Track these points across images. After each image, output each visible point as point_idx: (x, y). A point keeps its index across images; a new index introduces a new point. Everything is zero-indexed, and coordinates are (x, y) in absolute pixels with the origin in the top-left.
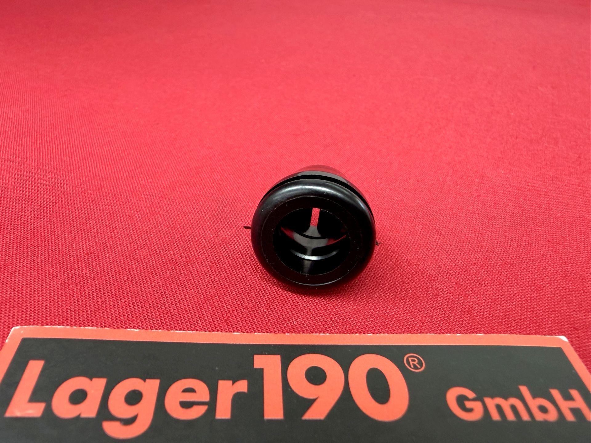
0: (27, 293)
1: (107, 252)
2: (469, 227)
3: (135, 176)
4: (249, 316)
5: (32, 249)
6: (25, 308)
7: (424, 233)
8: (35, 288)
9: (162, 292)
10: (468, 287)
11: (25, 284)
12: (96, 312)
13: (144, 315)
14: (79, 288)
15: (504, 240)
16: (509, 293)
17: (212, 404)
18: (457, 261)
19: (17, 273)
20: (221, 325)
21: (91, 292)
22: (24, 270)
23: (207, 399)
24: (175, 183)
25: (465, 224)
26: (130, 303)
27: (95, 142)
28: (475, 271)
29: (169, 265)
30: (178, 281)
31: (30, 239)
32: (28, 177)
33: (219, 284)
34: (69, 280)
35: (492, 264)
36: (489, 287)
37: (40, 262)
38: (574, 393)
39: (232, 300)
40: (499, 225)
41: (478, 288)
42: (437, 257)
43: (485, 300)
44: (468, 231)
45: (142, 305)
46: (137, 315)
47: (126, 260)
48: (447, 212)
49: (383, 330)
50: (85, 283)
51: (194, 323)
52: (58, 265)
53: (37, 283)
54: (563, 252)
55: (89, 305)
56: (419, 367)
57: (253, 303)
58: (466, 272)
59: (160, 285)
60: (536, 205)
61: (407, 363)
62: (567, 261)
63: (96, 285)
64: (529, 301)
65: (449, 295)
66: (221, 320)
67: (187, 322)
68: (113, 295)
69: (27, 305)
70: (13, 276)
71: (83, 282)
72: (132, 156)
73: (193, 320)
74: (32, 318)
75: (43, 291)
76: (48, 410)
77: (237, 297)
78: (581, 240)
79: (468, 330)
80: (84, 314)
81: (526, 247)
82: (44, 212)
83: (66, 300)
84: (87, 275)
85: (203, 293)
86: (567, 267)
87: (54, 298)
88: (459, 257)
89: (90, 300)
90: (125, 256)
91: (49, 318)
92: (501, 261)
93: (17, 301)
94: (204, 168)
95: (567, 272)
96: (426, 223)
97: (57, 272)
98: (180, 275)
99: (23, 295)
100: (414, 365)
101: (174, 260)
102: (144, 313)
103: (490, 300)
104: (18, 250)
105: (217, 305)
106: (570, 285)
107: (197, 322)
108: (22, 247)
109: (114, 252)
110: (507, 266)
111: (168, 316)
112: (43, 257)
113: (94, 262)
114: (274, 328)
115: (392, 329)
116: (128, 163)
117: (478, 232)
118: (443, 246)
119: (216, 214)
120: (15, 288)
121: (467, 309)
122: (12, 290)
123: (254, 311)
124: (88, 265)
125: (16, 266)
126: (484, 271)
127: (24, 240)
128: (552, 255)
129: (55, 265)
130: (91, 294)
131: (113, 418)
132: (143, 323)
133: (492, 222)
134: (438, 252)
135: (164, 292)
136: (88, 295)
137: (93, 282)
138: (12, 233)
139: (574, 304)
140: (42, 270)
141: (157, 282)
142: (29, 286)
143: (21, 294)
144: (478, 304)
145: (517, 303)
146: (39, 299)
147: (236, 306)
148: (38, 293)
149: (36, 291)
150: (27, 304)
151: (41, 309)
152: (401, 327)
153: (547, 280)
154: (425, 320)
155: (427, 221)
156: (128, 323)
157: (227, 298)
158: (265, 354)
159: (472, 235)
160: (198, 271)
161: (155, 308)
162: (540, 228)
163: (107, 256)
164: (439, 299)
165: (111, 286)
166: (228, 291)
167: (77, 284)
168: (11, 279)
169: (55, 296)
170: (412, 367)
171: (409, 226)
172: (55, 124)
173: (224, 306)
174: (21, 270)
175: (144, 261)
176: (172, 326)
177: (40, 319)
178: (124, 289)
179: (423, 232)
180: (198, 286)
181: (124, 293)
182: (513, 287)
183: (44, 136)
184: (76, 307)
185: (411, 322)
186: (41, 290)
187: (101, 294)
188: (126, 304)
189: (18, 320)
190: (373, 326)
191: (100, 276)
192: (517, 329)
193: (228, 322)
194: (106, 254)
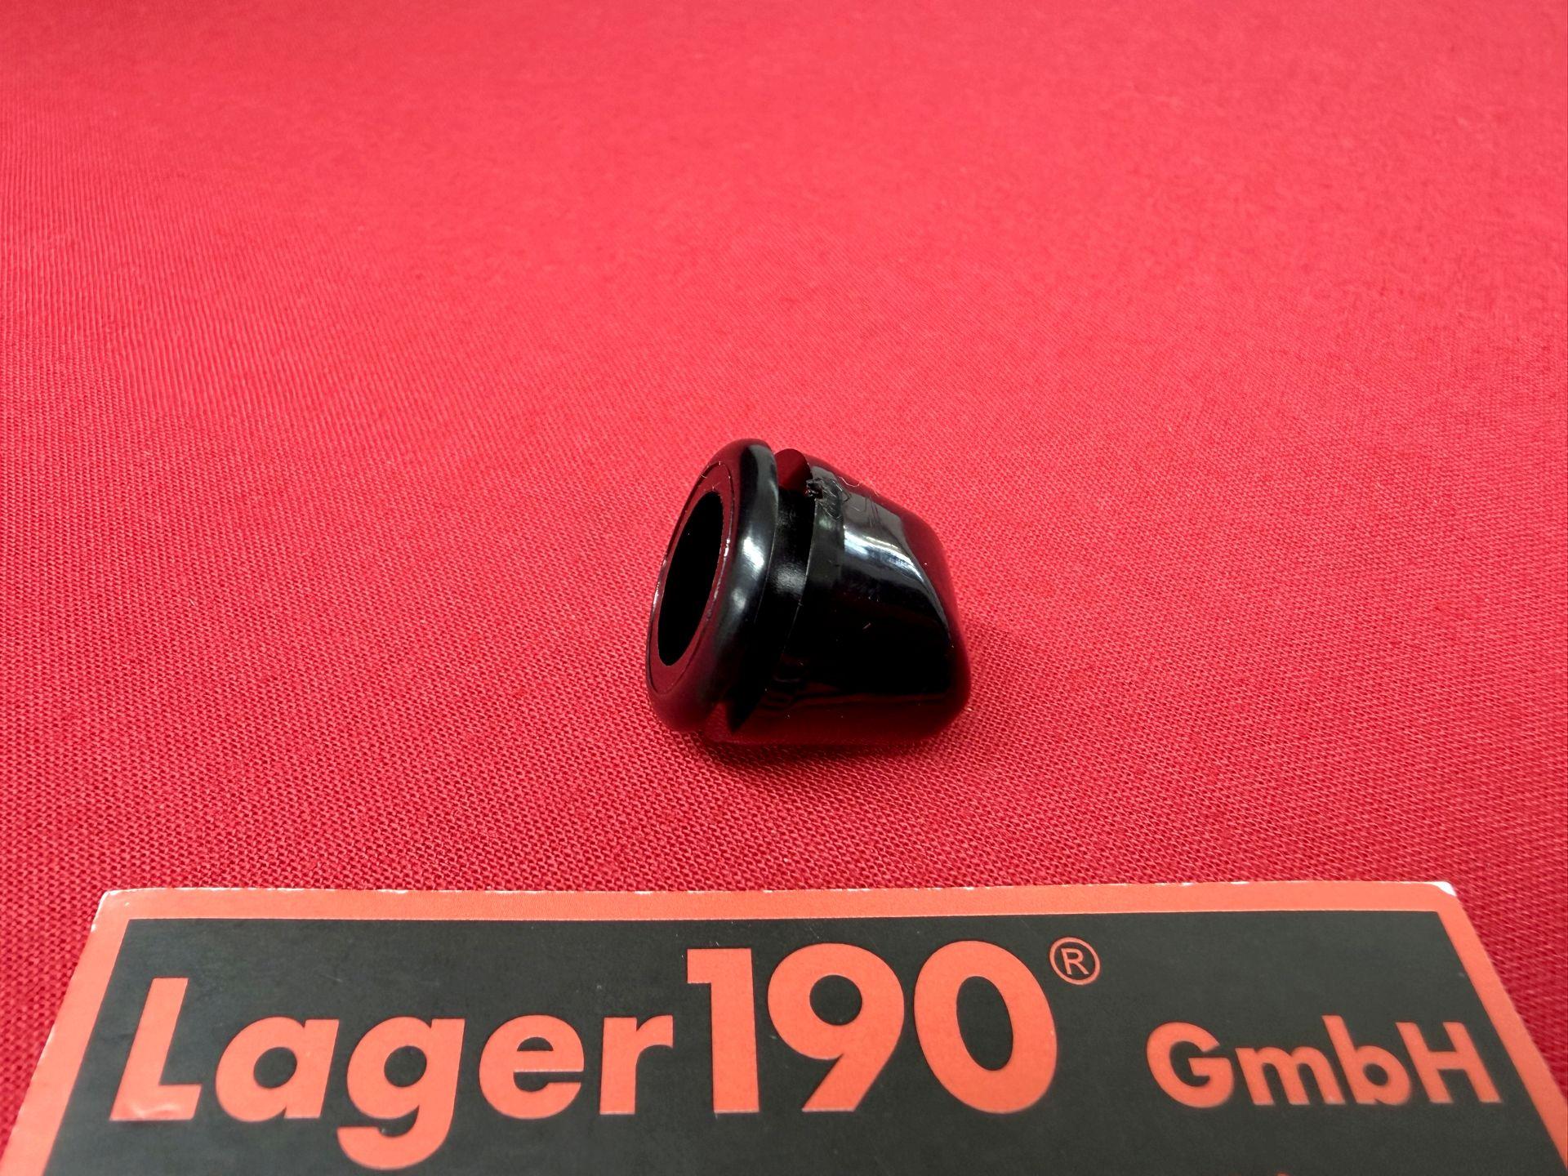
0: (127, 794)
1: (314, 673)
2: (1234, 574)
3: (370, 447)
4: (672, 841)
5: (125, 669)
6: (127, 834)
7: (1117, 595)
8: (146, 780)
9: (458, 782)
10: (1221, 748)
11: (119, 769)
12: (299, 840)
13: (416, 845)
14: (253, 776)
15: (1323, 608)
16: (1322, 760)
17: (591, 1079)
18: (1198, 674)
19: (97, 739)
20: (605, 869)
21: (283, 786)
22: (112, 730)
23: (578, 1066)
24: (473, 464)
25: (1224, 564)
26: (380, 815)
27: (258, 338)
28: (1240, 701)
29: (472, 705)
30: (496, 749)
31: (117, 640)
32: (95, 459)
33: (598, 754)
34: (226, 754)
35: (1287, 681)
36: (1273, 746)
37: (150, 706)
38: (1457, 1031)
39: (630, 798)
40: (1313, 564)
41: (1246, 747)
42: (1146, 664)
43: (1261, 783)
44: (1230, 586)
45: (411, 818)
46: (400, 847)
47: (363, 695)
48: (1180, 529)
49: (1001, 873)
50: (265, 762)
51: (541, 863)
52: (196, 712)
53: (148, 766)
54: (1472, 639)
55: (280, 823)
56: (1086, 972)
57: (683, 805)
58: (1218, 705)
59: (451, 762)
60: (1416, 502)
61: (1057, 964)
62: (1478, 665)
63: (295, 768)
64: (1371, 783)
65: (1170, 770)
66: (606, 855)
67: (522, 862)
68: (337, 792)
69: (131, 827)
70: (88, 747)
71: (260, 759)
72: (357, 380)
73: (538, 856)
74: (148, 861)
75: (166, 788)
76: (209, 1099)
77: (642, 790)
78: (1522, 602)
79: (1211, 866)
80: (270, 848)
81: (1378, 629)
82: (145, 561)
83: (225, 811)
84: (269, 741)
85: (558, 781)
86: (1479, 682)
87: (195, 804)
88: (1203, 662)
89: (283, 809)
90: (360, 684)
91: (187, 861)
92: (1310, 671)
93: (105, 815)
94: (547, 415)
95: (1475, 699)
96: (1124, 563)
97: (195, 732)
98: (500, 732)
99: (117, 799)
100: (1073, 966)
101: (484, 692)
102: (416, 841)
103: (1273, 784)
104: (93, 672)
105: (594, 813)
106: (1479, 734)
107: (546, 863)
108: (102, 665)
109: (331, 671)
110: (1323, 684)
111: (477, 847)
112: (157, 693)
113: (285, 702)
114: (736, 874)
115: (1024, 869)
116: (349, 405)
117: (1256, 588)
118: (1165, 630)
119: (583, 554)
120: (96, 780)
121: (1214, 809)
122: (91, 788)
123: (686, 828)
124: (269, 710)
125: (93, 720)
126: (1264, 702)
127: (104, 643)
128: (1442, 650)
129: (187, 714)
130: (285, 793)
131: (363, 1121)
132: (415, 869)
133: (1297, 555)
134: (1151, 650)
135: (461, 782)
136: (276, 795)
137: (286, 758)
138: (72, 625)
139: (1484, 788)
140: (158, 728)
141: (443, 755)
142: (130, 775)
143: (113, 796)
144: (1242, 794)
145: (1340, 788)
146: (158, 808)
147: (641, 816)
148: (155, 793)
149: (150, 786)
150: (132, 824)
151: (165, 835)
152: (1047, 863)
153: (1421, 721)
154: (1108, 842)
155: (1127, 557)
156: (379, 870)
157: (619, 793)
158: (715, 947)
159: (1241, 596)
160: (545, 719)
161: (443, 826)
162: (1420, 571)
163: (316, 684)
164: (1145, 783)
165: (331, 768)
166: (621, 775)
167: (247, 765)
168: (85, 757)
169: (196, 801)
170: (1070, 972)
171: (1080, 574)
172: (147, 287)
173: (611, 817)
174: (107, 731)
175: (408, 696)
176: (486, 873)
177: (168, 864)
178: (365, 774)
179: (1113, 592)
180: (547, 763)
181: (364, 788)
182: (1333, 745)
183: (123, 328)
184: (249, 829)
185: (1072, 848)
186: (159, 784)
187: (309, 790)
188: (372, 817)
189: (114, 868)
190: (979, 862)
191: (301, 742)
192: (1333, 861)
193: (622, 859)
194: (312, 680)
